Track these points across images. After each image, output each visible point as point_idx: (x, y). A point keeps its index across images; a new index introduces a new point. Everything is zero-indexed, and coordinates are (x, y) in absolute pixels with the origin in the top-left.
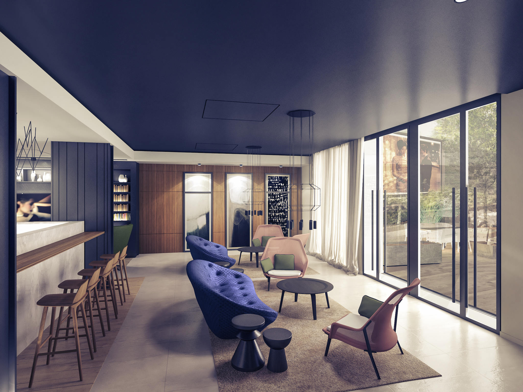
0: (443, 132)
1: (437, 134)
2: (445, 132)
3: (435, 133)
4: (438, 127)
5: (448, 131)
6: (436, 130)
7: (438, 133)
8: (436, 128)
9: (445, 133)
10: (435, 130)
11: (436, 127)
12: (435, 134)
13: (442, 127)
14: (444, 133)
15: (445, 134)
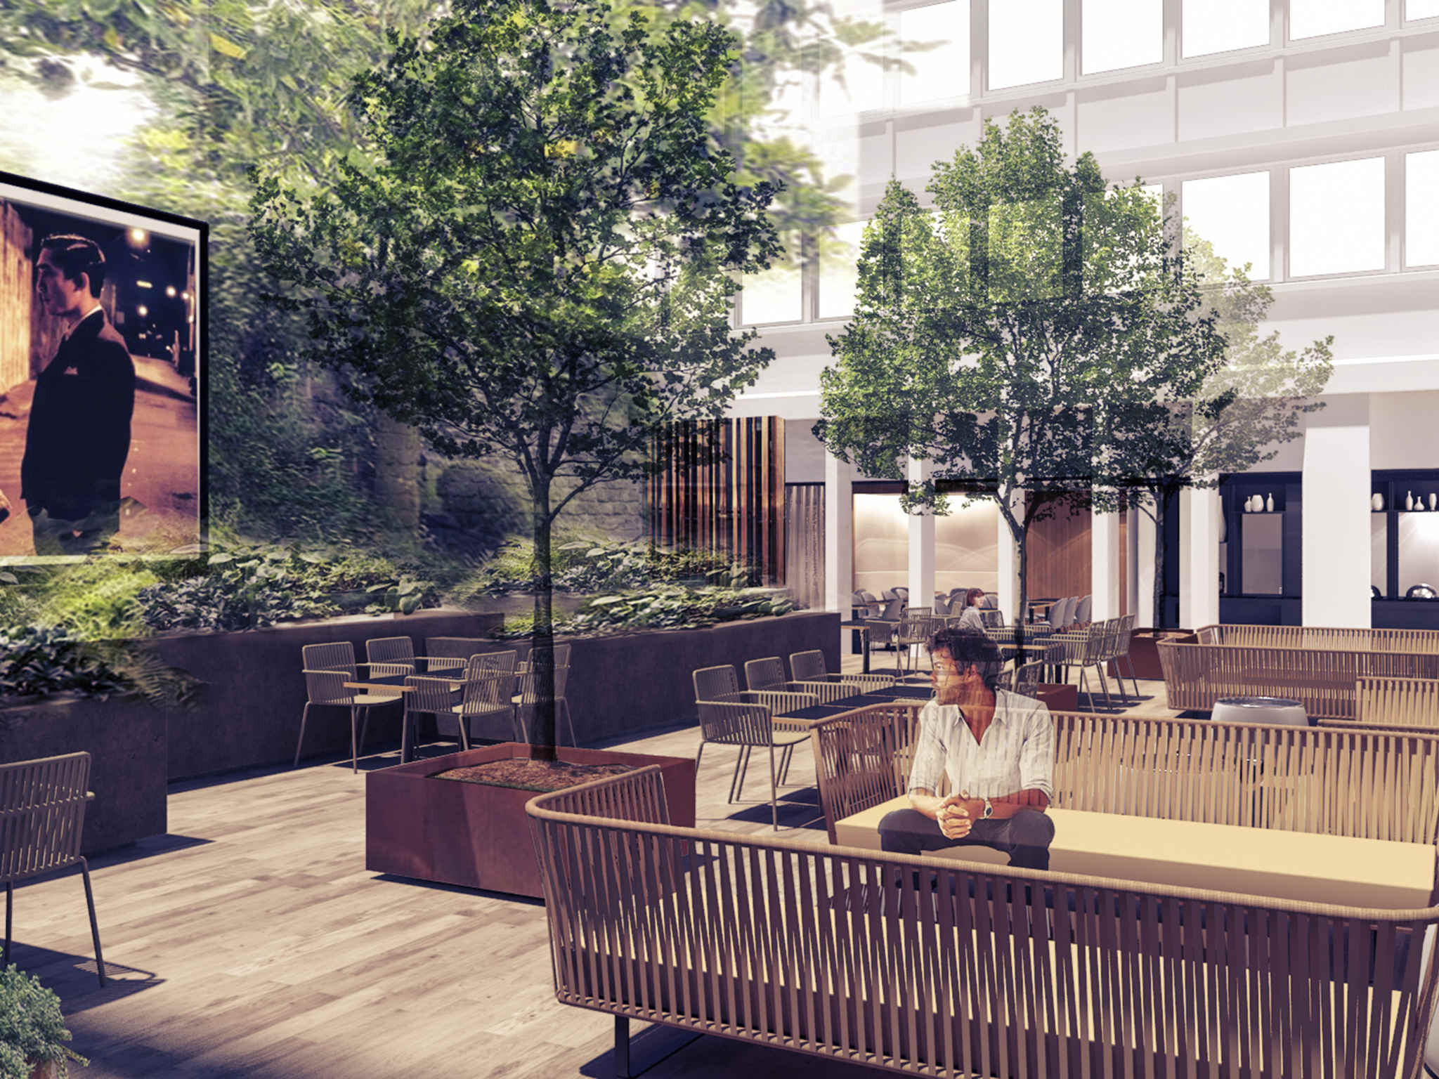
0: (199, 164)
1: (158, 176)
2: (214, 168)
3: (140, 165)
4: (165, 132)
5: (231, 160)
6: (144, 147)
7: (161, 170)
8: (146, 139)
9: (213, 174)
10: (137, 145)
11: (146, 131)
12: (137, 174)
13: (191, 133)
14: (201, 171)
15: (208, 179)
